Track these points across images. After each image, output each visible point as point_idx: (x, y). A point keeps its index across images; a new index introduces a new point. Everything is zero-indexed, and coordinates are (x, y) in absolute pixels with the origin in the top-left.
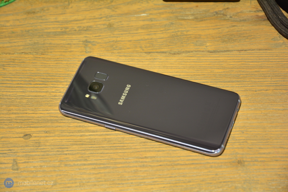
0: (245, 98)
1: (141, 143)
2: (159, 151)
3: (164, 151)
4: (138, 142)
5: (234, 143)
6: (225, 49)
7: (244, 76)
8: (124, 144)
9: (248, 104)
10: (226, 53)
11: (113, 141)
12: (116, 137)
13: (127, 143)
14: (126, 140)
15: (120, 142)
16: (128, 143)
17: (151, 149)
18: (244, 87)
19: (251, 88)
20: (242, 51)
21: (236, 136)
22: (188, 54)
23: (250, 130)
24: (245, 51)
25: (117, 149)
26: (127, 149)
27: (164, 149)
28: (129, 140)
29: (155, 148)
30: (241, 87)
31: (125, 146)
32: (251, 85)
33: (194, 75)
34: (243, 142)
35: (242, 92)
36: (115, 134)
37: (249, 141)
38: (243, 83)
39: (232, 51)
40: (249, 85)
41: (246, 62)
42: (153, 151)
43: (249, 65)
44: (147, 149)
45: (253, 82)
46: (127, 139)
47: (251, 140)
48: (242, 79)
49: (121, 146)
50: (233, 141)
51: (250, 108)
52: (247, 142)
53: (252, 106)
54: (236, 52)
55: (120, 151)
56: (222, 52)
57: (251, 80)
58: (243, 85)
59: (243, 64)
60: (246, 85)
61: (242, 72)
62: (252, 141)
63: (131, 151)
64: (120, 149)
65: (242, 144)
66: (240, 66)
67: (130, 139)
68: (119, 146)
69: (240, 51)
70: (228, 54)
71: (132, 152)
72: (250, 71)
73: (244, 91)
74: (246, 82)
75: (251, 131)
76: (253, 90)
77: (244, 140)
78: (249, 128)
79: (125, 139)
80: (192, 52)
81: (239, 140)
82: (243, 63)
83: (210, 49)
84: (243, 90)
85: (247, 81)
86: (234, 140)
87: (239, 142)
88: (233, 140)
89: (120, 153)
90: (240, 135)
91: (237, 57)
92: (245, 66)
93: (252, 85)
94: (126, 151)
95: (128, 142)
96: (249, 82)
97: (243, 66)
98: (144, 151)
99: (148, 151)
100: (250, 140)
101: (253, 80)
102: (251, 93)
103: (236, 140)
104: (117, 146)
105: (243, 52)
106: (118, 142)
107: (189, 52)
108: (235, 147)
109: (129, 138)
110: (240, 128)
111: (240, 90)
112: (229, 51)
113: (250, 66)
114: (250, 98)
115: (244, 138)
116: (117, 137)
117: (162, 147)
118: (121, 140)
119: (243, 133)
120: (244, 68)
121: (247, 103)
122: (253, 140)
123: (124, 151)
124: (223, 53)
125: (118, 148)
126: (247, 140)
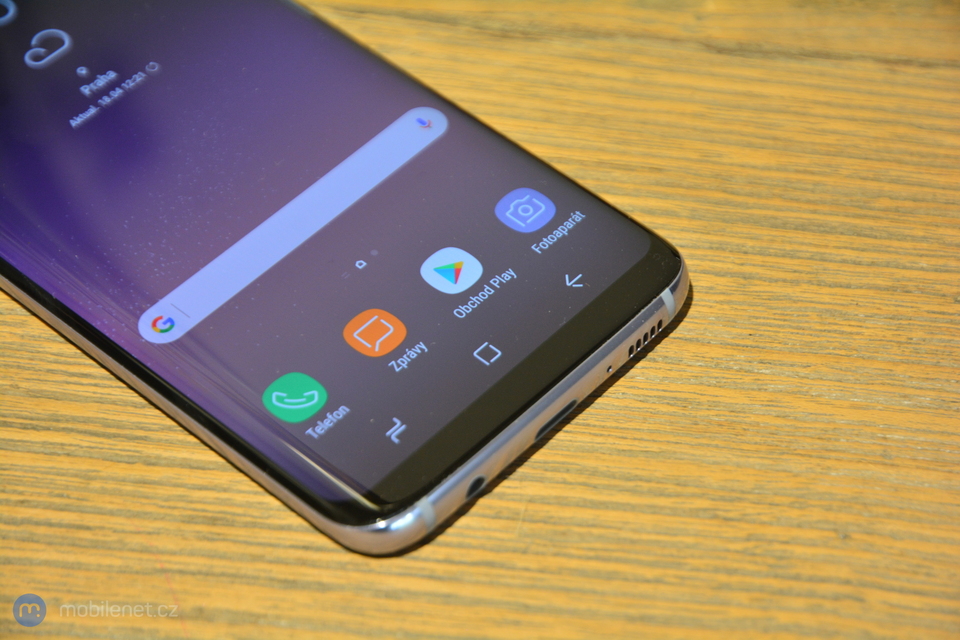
0: (889, 334)
1: (190, 520)
2: (291, 584)
3: (323, 587)
4: (176, 513)
5: (781, 592)
6: (808, 45)
7: (900, 203)
8: (81, 511)
9: (900, 369)
10: (807, 65)
11: (21, 489)
12: (43, 463)
13: (101, 512)
14: (103, 492)
15: (61, 496)
16: (112, 513)
17: (248, 568)
18: (888, 265)
19: (932, 276)
20: (908, 62)
21: (799, 550)
22: (583, 47)
23: (892, 526)
24: (927, 65)
25: (31, 539)
26: (95, 545)
27: (326, 577)
28: (120, 493)
29: (270, 562)
30: (872, 264)
31: (88, 528)
32: (934, 261)
33: (601, 164)
34: (836, 598)
35: (871, 293)
36: (44, 443)
37: (874, 596)
38: (887, 243)
39: (848, 58)
40: (924, 263)
41: (920, 127)
42: (252, 580)
43: (940, 146)
44: (219, 565)
45: (950, 245)
46: (110, 486)
47: (892, 589)
48: (885, 223)
49: (60, 525)
50: (776, 584)
51: (908, 391)
52: (861, 600)
53: (925, 384)
54: (871, 65)
55: (52, 555)
56: (788, 55)
57: (941, 231)
58: (885, 257)
59: (901, 139)
60: (905, 260)
61: (892, 181)
62: (895, 598)
63: (117, 562)
64: (49, 543)
65: (828, 605)
66: (881, 144)
67: (129, 488)
68: (50, 525)
69: (897, 62)
70: (822, 74)
71: (122, 571)
72: (942, 180)
73: (887, 289)
74: (904, 238)
75: (894, 536)
76: (946, 289)
77: (847, 582)
78: (889, 516)
79: (96, 485)
80: (610, 35)
81: (811, 579)
82: (901, 130)
83: (717, 32)
84: (880, 282)
85: (914, 238)
86: (783, 577)
87: (811, 594)
88: (776, 576)
89: (47, 563)
90: (822, 551)
91: (871, 93)
92: (914, 148)
93: (941, 262)
94: (84, 558)
95: (110, 507)
96: (925, 245)
97: (902, 146)
98: (200, 573)
99: (223, 574)
100: (881, 588)
101: (950, 232)
102: (927, 308)
103: (797, 578)
104: (38, 524)
105: (912, 70)
106: (51, 495)
107: (592, 34)
108: (783, 618)
109: (123, 480)
110: (829, 509)
111: (865, 281)
112: (827, 56)
113: (942, 151)
114: (917, 335)
115: (844, 572)
116: (50, 464)
117: (314, 565)
118: (67, 487)
119: (846, 537)
120: (908, 158)
121: (895, 363)
122: (901, 591)
123: (71, 558)
124: (794, 65)
125: (42, 530)
126: (863, 585)
